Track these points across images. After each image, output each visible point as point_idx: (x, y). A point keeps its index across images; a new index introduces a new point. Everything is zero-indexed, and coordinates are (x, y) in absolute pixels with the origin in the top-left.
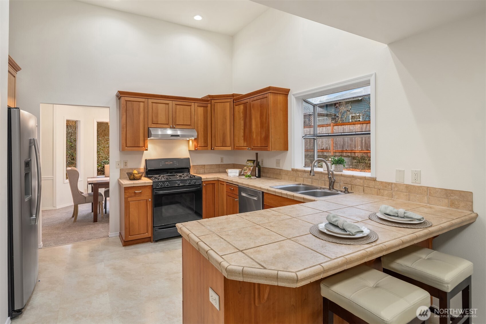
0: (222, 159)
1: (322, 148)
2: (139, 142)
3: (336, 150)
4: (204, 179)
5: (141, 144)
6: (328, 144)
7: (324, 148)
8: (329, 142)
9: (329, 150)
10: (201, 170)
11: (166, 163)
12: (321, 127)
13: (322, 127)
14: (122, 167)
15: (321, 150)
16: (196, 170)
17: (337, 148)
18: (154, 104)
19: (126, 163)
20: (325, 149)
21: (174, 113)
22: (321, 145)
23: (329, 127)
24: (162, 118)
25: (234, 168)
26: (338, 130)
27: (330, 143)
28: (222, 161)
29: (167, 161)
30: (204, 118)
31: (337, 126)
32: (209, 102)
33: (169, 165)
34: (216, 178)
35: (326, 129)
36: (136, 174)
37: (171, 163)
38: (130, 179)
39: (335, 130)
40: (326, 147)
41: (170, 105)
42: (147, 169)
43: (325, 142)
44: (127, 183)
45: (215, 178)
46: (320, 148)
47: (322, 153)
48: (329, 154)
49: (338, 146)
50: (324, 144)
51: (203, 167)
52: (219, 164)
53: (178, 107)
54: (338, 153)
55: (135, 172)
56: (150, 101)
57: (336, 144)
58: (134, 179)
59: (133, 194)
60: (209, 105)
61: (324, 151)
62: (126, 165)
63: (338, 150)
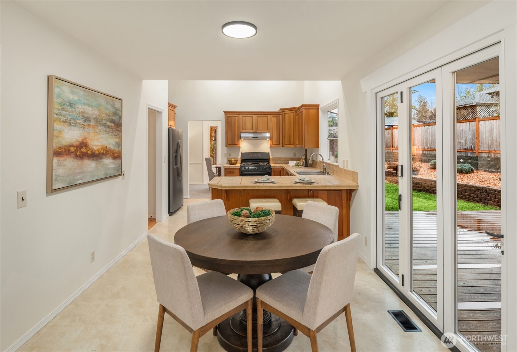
0: (294, 154)
1: (466, 147)
2: (235, 142)
3: (483, 150)
4: (273, 166)
5: (236, 143)
6: (473, 143)
7: (467, 148)
8: (473, 140)
9: (474, 150)
10: (279, 161)
11: (253, 155)
12: (464, 123)
13: (466, 123)
14: (228, 157)
15: (464, 150)
16: (275, 161)
17: (484, 148)
18: (244, 117)
19: (230, 154)
20: (469, 148)
21: (256, 123)
22: (464, 144)
23: (473, 122)
24: (249, 126)
25: (293, 160)
26: (484, 126)
27: (475, 142)
28: (294, 156)
29: (254, 154)
30: (277, 124)
31: (484, 121)
32: (281, 114)
33: (255, 157)
34: (282, 166)
35: (470, 125)
36: (233, 161)
37: (257, 155)
38: (230, 163)
39: (481, 125)
40: (471, 146)
41: (253, 117)
42: (241, 159)
43: (469, 141)
44: (228, 166)
45: (280, 166)
46: (462, 147)
47: (465, 154)
48: (474, 155)
49: (485, 146)
50: (468, 142)
51: (280, 159)
52: (292, 158)
53: (259, 118)
54: (485, 154)
55: (233, 160)
56: (242, 116)
57: (482, 143)
58: (232, 164)
59: (229, 172)
60: (281, 116)
61: (468, 151)
62: (230, 156)
63: (485, 150)
